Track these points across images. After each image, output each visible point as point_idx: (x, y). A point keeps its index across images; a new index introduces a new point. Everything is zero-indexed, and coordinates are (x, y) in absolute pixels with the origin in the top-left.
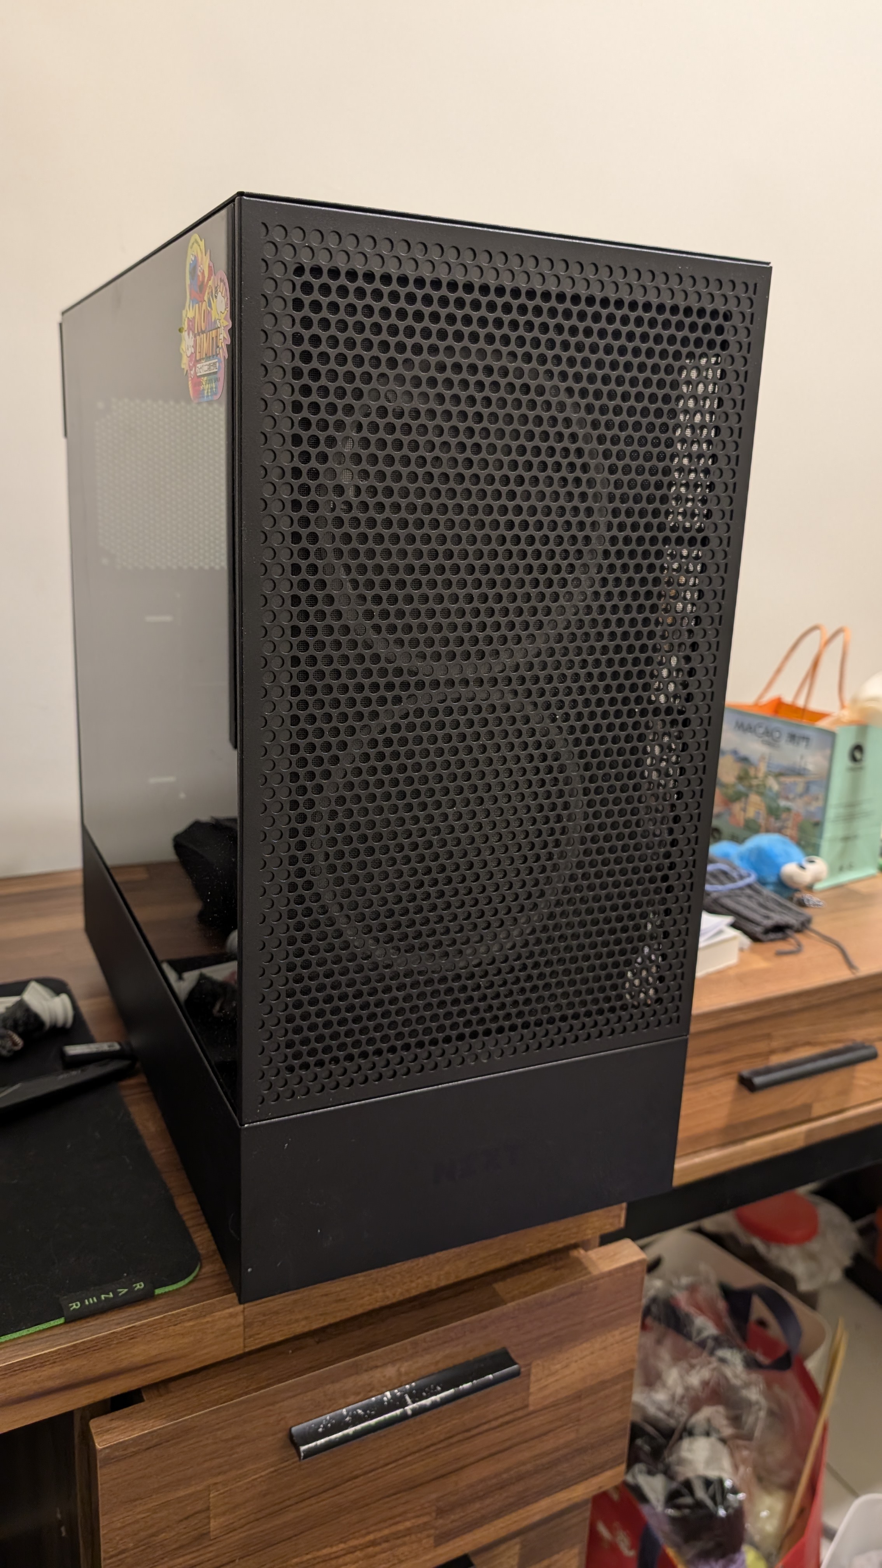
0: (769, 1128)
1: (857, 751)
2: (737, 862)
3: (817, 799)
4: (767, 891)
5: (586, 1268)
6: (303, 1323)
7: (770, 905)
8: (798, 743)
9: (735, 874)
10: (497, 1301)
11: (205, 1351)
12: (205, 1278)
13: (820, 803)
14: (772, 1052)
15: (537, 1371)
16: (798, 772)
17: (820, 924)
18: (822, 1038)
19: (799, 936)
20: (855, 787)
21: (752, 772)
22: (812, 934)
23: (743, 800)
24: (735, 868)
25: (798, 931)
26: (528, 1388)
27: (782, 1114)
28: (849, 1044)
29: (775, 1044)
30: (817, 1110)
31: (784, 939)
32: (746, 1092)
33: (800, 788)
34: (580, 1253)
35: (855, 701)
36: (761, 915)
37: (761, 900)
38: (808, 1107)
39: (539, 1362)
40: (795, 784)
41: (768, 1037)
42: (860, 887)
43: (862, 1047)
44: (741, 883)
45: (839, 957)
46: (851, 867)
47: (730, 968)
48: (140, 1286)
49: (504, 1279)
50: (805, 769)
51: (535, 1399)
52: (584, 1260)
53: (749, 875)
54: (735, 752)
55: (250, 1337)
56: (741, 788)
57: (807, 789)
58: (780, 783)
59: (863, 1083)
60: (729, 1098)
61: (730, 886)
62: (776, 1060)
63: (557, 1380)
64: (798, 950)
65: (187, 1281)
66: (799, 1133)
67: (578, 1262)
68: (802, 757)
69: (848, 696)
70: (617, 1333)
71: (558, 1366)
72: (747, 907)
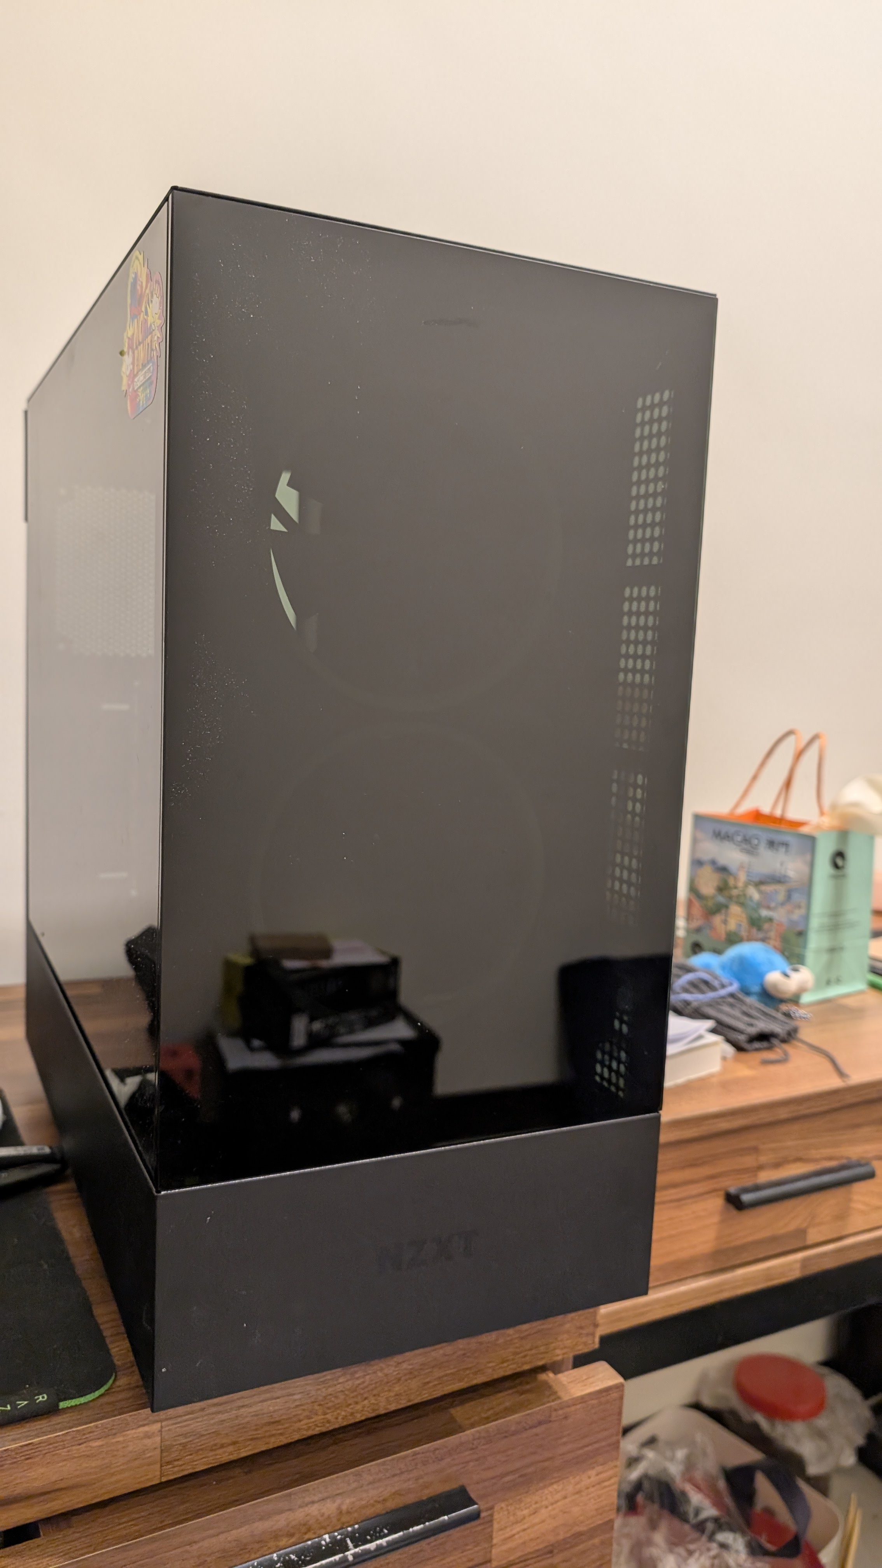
0: (761, 1256)
1: (839, 858)
2: (719, 972)
3: (799, 907)
4: (752, 1000)
5: (555, 1393)
6: (231, 1449)
7: (754, 1013)
8: (777, 850)
9: (716, 983)
10: (454, 1429)
11: (114, 1479)
12: (120, 1391)
13: (803, 911)
14: (761, 1168)
15: (500, 1517)
16: (778, 880)
17: (806, 1034)
18: (814, 1153)
19: (785, 1046)
20: (838, 895)
21: (731, 882)
22: (800, 1044)
23: (723, 911)
24: (716, 978)
25: (784, 1041)
26: (491, 1537)
27: (774, 1239)
28: (844, 1161)
29: (763, 1159)
30: (813, 1236)
31: (770, 1048)
32: (734, 1212)
33: (781, 897)
34: (549, 1376)
35: (834, 807)
36: (744, 1023)
37: (744, 1008)
38: (801, 1233)
39: (503, 1505)
40: (776, 892)
41: (755, 1150)
42: (850, 1002)
43: (859, 1164)
44: (723, 992)
45: (828, 1065)
46: (838, 981)
47: (712, 1076)
48: (42, 1398)
49: (462, 1403)
50: (785, 876)
51: (500, 1552)
52: (553, 1384)
53: (731, 984)
54: (713, 862)
55: (168, 1463)
56: (721, 899)
57: (789, 897)
58: (760, 892)
59: (860, 1206)
60: (716, 1219)
61: (711, 995)
62: (765, 1177)
63: (524, 1530)
64: (784, 1060)
65: (97, 1394)
66: (796, 1261)
67: (547, 1386)
68: (782, 864)
69: (827, 802)
70: (593, 1473)
71: (526, 1512)
72: (729, 1015)
